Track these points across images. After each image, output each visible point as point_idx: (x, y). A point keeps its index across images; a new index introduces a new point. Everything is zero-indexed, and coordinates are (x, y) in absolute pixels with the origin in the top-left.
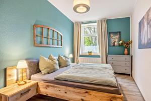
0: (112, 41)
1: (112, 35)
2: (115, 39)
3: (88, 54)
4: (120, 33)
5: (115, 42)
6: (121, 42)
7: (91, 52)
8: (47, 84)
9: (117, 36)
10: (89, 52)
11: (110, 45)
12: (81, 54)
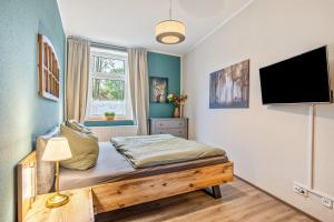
0: (156, 93)
1: (155, 83)
2: (159, 90)
3: (104, 118)
4: (167, 79)
5: (159, 96)
6: (170, 96)
7: (113, 115)
8: (122, 183)
9: (164, 86)
10: (107, 115)
11: (152, 101)
12: (86, 119)
